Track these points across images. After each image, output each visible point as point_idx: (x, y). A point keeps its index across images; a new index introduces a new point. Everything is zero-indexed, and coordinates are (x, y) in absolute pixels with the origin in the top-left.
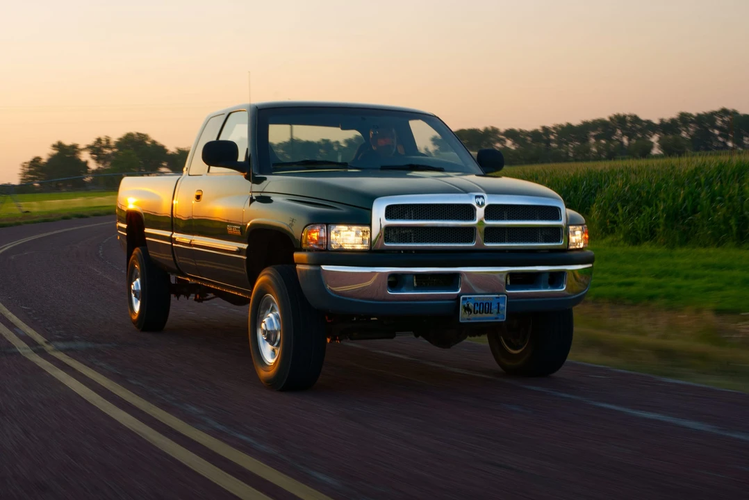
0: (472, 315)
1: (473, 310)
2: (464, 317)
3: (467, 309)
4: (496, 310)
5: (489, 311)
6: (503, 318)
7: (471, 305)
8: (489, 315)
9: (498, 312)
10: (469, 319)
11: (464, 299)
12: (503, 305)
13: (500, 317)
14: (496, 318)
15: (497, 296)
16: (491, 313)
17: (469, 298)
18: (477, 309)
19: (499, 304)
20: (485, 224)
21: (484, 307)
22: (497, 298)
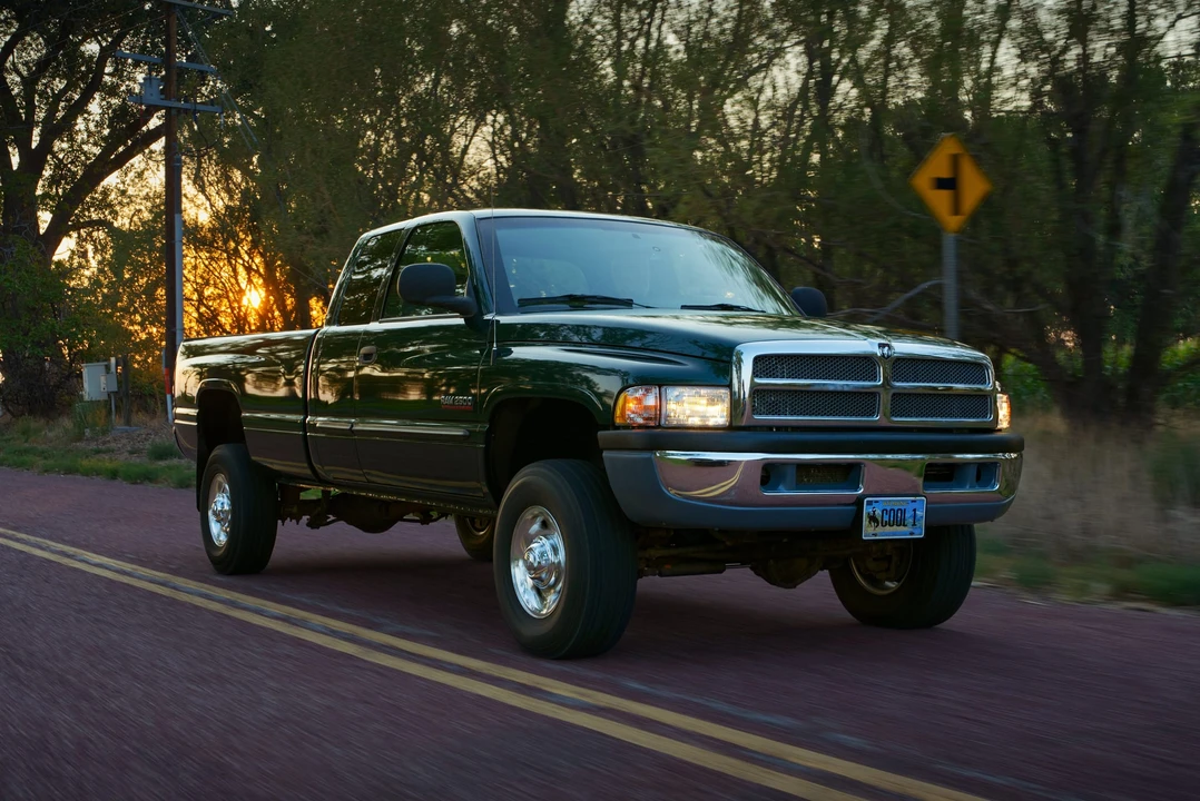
0: (880, 529)
1: (880, 519)
2: (869, 532)
3: (873, 518)
4: (911, 520)
5: (902, 523)
6: (920, 534)
7: (878, 512)
8: (902, 528)
9: (914, 524)
10: (875, 535)
11: (869, 503)
12: (921, 513)
13: (916, 531)
14: (912, 534)
15: (913, 498)
16: (904, 525)
17: (876, 502)
18: (886, 518)
19: (915, 510)
20: (893, 387)
21: (896, 516)
22: (913, 501)
